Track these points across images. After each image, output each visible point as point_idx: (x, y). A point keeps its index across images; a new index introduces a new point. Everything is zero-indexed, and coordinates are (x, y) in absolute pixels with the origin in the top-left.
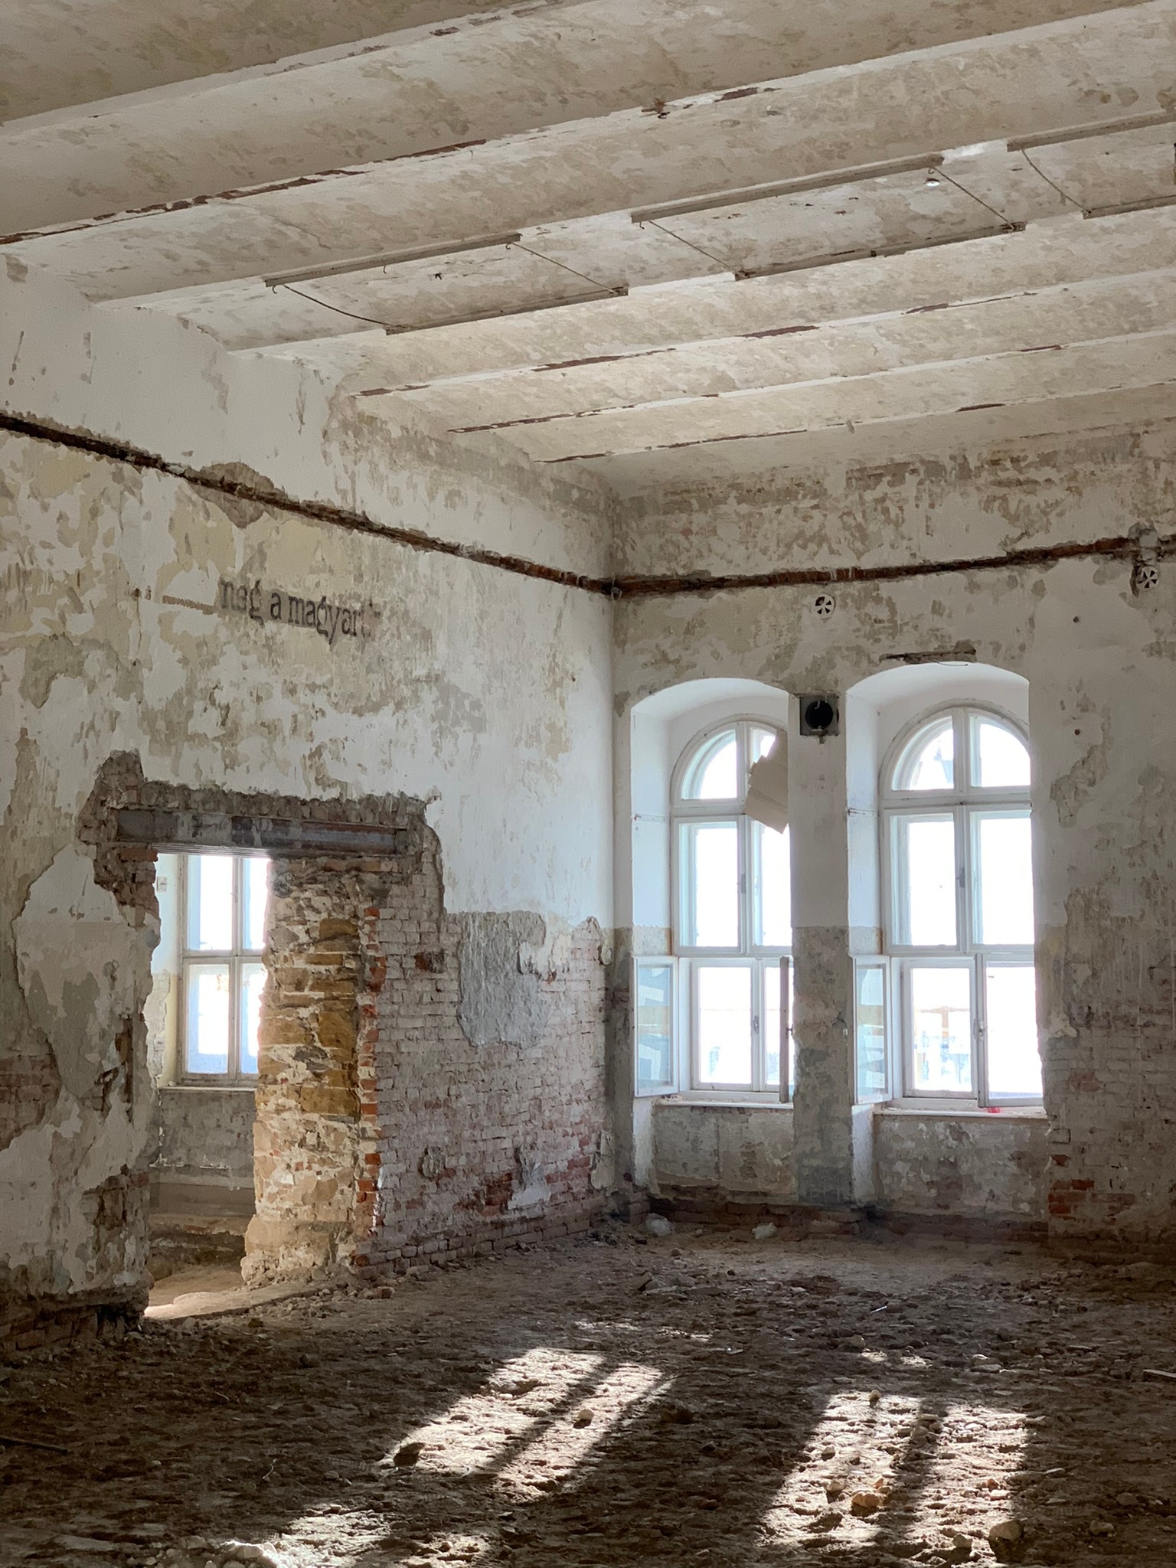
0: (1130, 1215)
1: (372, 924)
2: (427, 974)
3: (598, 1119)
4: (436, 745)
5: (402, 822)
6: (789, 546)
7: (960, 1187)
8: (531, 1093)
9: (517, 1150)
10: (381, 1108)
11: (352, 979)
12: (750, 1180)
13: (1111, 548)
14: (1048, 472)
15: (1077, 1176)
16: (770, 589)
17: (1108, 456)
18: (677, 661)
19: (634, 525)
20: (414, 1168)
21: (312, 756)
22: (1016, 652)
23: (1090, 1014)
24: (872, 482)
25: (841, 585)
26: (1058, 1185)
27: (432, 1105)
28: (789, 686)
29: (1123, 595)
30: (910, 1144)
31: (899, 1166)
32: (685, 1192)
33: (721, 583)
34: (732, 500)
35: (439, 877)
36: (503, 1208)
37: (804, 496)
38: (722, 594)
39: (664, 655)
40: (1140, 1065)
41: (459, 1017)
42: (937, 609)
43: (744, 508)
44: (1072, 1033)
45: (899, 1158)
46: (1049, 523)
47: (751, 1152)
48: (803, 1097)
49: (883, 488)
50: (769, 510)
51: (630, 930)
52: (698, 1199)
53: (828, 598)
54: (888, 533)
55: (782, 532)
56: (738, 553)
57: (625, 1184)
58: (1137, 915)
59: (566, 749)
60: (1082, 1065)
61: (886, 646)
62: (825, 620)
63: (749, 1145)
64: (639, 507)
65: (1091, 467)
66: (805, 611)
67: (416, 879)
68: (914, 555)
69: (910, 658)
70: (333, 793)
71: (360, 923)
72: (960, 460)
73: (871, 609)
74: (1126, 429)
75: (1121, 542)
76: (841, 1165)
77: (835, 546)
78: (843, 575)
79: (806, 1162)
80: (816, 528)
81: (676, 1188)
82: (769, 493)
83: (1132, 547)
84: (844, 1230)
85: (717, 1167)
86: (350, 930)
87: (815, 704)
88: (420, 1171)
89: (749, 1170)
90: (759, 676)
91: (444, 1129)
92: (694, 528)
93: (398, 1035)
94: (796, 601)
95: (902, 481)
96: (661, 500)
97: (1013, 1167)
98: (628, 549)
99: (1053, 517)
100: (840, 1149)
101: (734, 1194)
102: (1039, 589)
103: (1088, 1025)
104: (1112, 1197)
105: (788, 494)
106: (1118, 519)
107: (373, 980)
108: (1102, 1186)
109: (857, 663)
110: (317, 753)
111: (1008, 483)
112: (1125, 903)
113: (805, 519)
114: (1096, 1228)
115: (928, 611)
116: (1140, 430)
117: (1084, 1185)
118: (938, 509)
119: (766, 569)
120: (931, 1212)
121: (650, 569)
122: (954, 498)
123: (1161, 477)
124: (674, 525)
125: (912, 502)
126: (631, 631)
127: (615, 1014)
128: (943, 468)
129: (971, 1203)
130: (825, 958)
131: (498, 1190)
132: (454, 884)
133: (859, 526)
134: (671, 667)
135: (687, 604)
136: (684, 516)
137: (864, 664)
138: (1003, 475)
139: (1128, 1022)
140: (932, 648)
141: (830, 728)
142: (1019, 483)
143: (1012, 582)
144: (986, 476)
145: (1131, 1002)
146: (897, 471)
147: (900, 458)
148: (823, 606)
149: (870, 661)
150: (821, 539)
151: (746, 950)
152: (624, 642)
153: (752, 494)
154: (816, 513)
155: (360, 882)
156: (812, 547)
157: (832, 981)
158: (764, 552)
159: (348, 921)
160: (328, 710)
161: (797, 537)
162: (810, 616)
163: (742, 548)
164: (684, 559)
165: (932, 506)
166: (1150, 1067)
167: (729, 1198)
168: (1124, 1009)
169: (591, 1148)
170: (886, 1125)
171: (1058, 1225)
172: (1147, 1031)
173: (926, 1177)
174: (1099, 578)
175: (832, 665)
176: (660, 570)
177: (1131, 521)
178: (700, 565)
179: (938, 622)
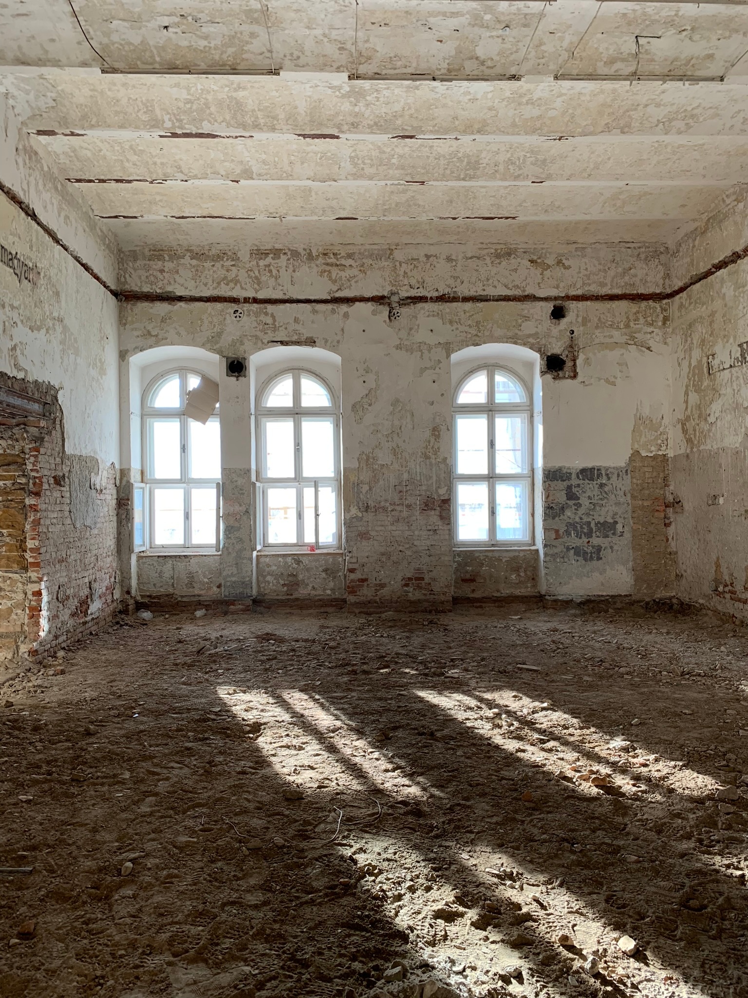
0: (385, 592)
1: (36, 456)
2: (58, 487)
3: (115, 565)
4: (61, 358)
5: (49, 400)
6: (219, 283)
7: (298, 585)
8: (94, 552)
9: (90, 583)
10: (42, 564)
11: (23, 489)
12: (191, 590)
13: (379, 300)
14: (350, 262)
15: (360, 577)
16: (208, 304)
17: (379, 257)
18: (156, 336)
19: (131, 264)
20: (55, 597)
21: (12, 350)
22: (335, 343)
23: (368, 506)
24: (263, 256)
25: (247, 305)
26: (352, 581)
27: (61, 561)
28: (220, 352)
29: (385, 321)
30: (274, 568)
31: (269, 578)
32: (154, 598)
33: (180, 299)
34: (187, 257)
35: (63, 433)
36: (86, 614)
37: (227, 260)
38: (182, 304)
39: (149, 333)
40: (390, 528)
41: (70, 512)
42: (296, 320)
43: (194, 262)
44: (360, 515)
45: (269, 574)
46: (351, 285)
47: (191, 576)
48: (227, 548)
49: (269, 260)
50: (208, 264)
51: (129, 469)
52: (162, 601)
53: (240, 311)
54: (272, 282)
55: (215, 276)
56: (191, 284)
57: (126, 596)
58: (389, 463)
59: (105, 374)
60: (363, 528)
61: (270, 336)
62: (238, 321)
63: (190, 573)
64: (134, 256)
65: (371, 262)
66: (228, 316)
67: (54, 432)
68: (285, 294)
69: (283, 343)
70: (20, 375)
71: (27, 456)
72: (308, 251)
73: (262, 318)
74: (387, 246)
75: (383, 297)
76: (248, 579)
77: (244, 286)
78: (246, 300)
79: (228, 579)
80: (234, 276)
81: (150, 596)
82: (208, 256)
83: (387, 300)
84: (246, 610)
85: (173, 585)
86: (20, 460)
87: (233, 362)
88: (57, 598)
89: (190, 585)
90: (203, 346)
91: (65, 574)
92: (166, 269)
93: (48, 522)
94: (223, 311)
95: (279, 258)
96: (147, 253)
97: (324, 575)
98: (127, 276)
99: (353, 282)
100: (247, 571)
101: (182, 597)
102: (346, 315)
103: (366, 511)
104: (376, 585)
105: (218, 257)
106: (383, 287)
107: (34, 490)
108: (372, 581)
109: (255, 344)
110: (14, 348)
111: (332, 265)
112: (384, 457)
113: (228, 271)
114: (369, 599)
115: (292, 321)
116: (393, 247)
117: (365, 580)
118: (297, 274)
119: (207, 293)
120: (284, 598)
121: (140, 287)
122: (305, 268)
123: (403, 270)
124: (154, 267)
125: (284, 268)
126: (130, 319)
127: (121, 512)
128: (300, 254)
129: (302, 592)
130: (239, 483)
131: (84, 604)
132: (69, 438)
133: (256, 277)
134: (154, 339)
135: (162, 308)
136: (160, 263)
137: (260, 343)
138: (329, 261)
139: (385, 509)
140: (295, 338)
141: (242, 373)
142: (337, 265)
143: (333, 311)
144: (321, 260)
145: (386, 501)
146: (277, 253)
147: (277, 246)
148: (238, 314)
149: (263, 343)
150: (236, 281)
151: (185, 481)
152: (125, 324)
153: (198, 256)
154: (233, 268)
155: (27, 432)
156: (232, 285)
157: (243, 494)
158: (206, 285)
159: (18, 455)
160: (19, 323)
161: (223, 280)
162: (230, 319)
163: (193, 282)
164: (160, 284)
165: (294, 271)
166: (394, 528)
167: (179, 599)
168: (383, 504)
169: (113, 579)
170: (262, 560)
171: (352, 599)
172: (393, 513)
173: (282, 582)
174: (374, 313)
175: (242, 343)
176: (146, 289)
177: (389, 288)
178: (169, 289)
179: (298, 327)
